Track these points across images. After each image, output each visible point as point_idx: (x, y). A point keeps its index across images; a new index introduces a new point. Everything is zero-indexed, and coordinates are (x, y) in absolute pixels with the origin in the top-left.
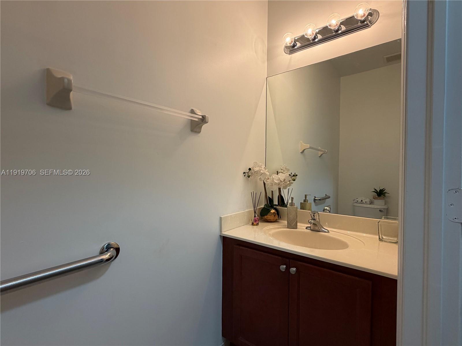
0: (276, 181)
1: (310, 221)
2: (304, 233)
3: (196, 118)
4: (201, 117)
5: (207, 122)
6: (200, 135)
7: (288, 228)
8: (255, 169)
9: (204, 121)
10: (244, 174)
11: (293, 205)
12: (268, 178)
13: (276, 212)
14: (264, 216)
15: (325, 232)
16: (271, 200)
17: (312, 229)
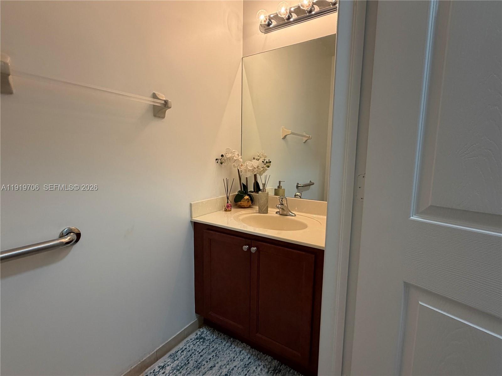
0: (250, 167)
1: (277, 206)
2: (273, 217)
3: (158, 103)
4: (163, 102)
5: (170, 107)
6: (164, 120)
7: (259, 213)
8: (227, 156)
9: (167, 106)
10: (217, 161)
11: (264, 191)
12: (242, 165)
13: (249, 198)
14: (237, 202)
15: (292, 216)
16: (245, 187)
17: (280, 213)
